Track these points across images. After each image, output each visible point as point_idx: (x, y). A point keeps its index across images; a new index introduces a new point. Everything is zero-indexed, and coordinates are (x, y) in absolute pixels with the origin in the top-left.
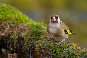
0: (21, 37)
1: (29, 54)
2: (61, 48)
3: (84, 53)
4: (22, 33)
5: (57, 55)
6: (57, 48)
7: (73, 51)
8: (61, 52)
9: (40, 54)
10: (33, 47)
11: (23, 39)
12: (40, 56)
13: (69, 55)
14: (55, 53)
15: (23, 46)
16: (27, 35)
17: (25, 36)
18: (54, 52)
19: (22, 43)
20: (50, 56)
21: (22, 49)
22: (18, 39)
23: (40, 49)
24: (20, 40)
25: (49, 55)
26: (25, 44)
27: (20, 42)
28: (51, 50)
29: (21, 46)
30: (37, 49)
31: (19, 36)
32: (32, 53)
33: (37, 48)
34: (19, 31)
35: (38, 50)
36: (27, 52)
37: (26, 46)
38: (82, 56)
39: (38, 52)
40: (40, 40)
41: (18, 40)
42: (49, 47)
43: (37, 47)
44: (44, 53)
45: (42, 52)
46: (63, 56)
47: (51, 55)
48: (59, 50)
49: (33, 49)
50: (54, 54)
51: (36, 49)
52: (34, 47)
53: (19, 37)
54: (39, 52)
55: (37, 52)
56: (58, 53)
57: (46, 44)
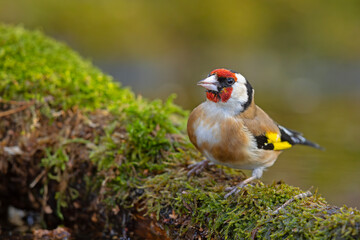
0: (87, 163)
1: (119, 232)
2: (249, 208)
3: (340, 225)
4: (90, 145)
5: (230, 235)
6: (233, 205)
7: (295, 219)
8: (247, 221)
9: (163, 231)
10: (135, 201)
11: (94, 170)
12: (162, 237)
13: (279, 233)
14: (221, 227)
15: (93, 197)
16: (110, 153)
17: (103, 158)
18: (217, 221)
19: (91, 187)
21: (90, 209)
22: (74, 169)
23: (163, 211)
24: (81, 175)
25: (199, 233)
26: (103, 191)
27: (84, 183)
28: (206, 215)
29: (86, 200)
30: (150, 209)
31: (77, 156)
32: (132, 225)
33: (152, 207)
34: (80, 136)
35: (155, 213)
36: (110, 221)
37: (105, 196)
38: (332, 237)
39: (155, 221)
40: (163, 173)
41: (73, 175)
42: (199, 203)
43: (150, 202)
44: (179, 226)
45: (170, 224)
46: (256, 238)
47: (208, 233)
48: (240, 213)
49: (134, 212)
50: (219, 230)
51: (146, 210)
52: (140, 204)
53: (77, 163)
54: (160, 222)
55: (149, 220)
56: (234, 227)
57: (186, 189)
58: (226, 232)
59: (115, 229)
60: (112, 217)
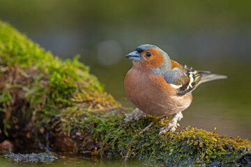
0: (23, 100)
1: (44, 143)
2: (127, 128)
3: (186, 139)
4: (25, 89)
5: (116, 145)
6: (116, 127)
8: (126, 137)
9: (73, 144)
10: (54, 124)
11: (28, 105)
12: (72, 147)
13: (147, 144)
14: (110, 140)
15: (28, 122)
16: (38, 94)
17: (34, 97)
18: (107, 137)
19: (26, 115)
20: (99, 148)
21: (25, 129)
22: (15, 104)
23: (72, 130)
24: (19, 108)
25: (95, 144)
26: (34, 118)
27: (21, 113)
28: (100, 133)
29: (23, 124)
30: (64, 129)
31: (17, 96)
32: (53, 140)
34: (18, 83)
35: (67, 132)
36: (39, 137)
37: (35, 121)
38: (181, 147)
39: (67, 137)
40: (71, 106)
41: (14, 108)
42: (95, 125)
43: (64, 125)
44: (83, 140)
45: (76, 139)
46: (132, 148)
47: (101, 144)
48: (122, 132)
49: (54, 131)
50: (108, 142)
51: (61, 130)
52: (57, 126)
53: (17, 100)
54: (70, 137)
55: (63, 136)
56: (117, 140)
57: (87, 117)
58: (113, 144)
59: (42, 143)
60: (40, 134)
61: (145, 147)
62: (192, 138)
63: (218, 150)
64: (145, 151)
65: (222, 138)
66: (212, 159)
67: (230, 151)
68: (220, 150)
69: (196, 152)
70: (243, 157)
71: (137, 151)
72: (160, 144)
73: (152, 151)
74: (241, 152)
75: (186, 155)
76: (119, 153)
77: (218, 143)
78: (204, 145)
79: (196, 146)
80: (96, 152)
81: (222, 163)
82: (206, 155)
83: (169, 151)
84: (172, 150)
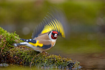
1: (5, 60)
2: (31, 55)
3: (50, 58)
5: (28, 61)
6: (28, 54)
7: (41, 57)
8: (31, 58)
9: (14, 60)
12: (14, 61)
13: (38, 60)
14: (26, 59)
16: (3, 44)
17: (1, 45)
18: (25, 58)
20: (22, 62)
23: (14, 56)
25: (21, 60)
26: (1, 52)
28: (23, 56)
30: (11, 55)
32: (7, 59)
36: (3, 58)
37: (2, 53)
38: (49, 61)
39: (12, 58)
40: (13, 48)
42: (21, 54)
43: (11, 54)
44: (17, 59)
46: (33, 61)
47: (23, 60)
48: (29, 56)
49: (8, 56)
50: (25, 59)
51: (10, 56)
52: (9, 54)
54: (13, 58)
55: (11, 58)
56: (28, 59)
57: (18, 51)
60: (3, 57)
61: (37, 61)
62: (52, 58)
63: (61, 62)
64: (37, 62)
65: (62, 58)
66: (59, 65)
67: (65, 62)
68: (62, 62)
69: (54, 62)
70: (69, 64)
71: (35, 62)
72: (42, 60)
73: (39, 62)
74: (68, 62)
75: (50, 64)
76: (29, 63)
77: (61, 59)
78: (56, 60)
79: (54, 61)
80: (21, 63)
81: (62, 66)
82: (57, 63)
83: (45, 62)
84: (46, 62)
